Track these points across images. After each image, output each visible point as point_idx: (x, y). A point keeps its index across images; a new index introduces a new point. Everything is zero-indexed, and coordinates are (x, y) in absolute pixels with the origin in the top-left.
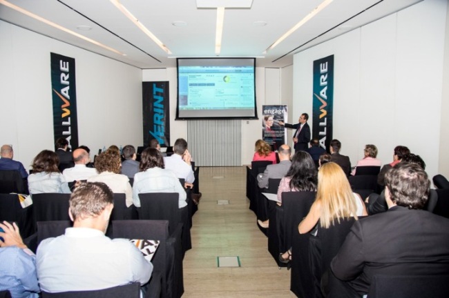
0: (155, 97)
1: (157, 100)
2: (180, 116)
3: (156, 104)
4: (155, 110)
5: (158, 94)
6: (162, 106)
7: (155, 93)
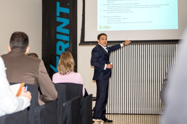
0: (59, 19)
1: (61, 23)
2: (86, 40)
3: (59, 29)
4: (59, 37)
5: (62, 15)
6: (67, 31)
7: (58, 14)
